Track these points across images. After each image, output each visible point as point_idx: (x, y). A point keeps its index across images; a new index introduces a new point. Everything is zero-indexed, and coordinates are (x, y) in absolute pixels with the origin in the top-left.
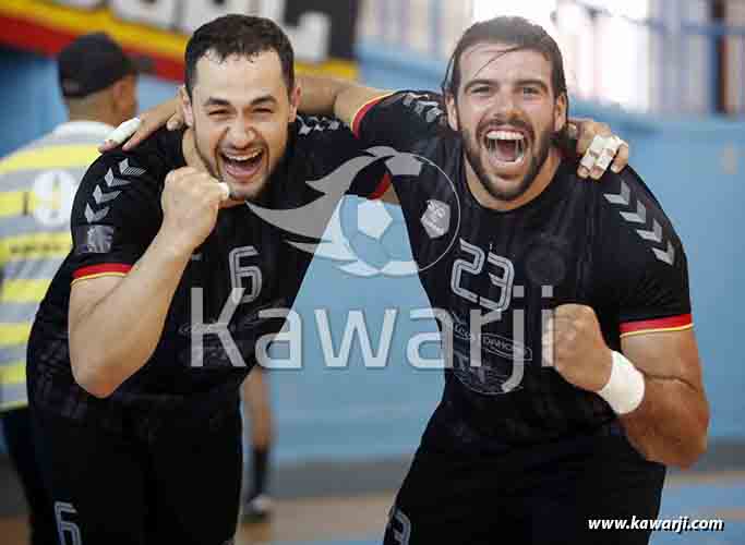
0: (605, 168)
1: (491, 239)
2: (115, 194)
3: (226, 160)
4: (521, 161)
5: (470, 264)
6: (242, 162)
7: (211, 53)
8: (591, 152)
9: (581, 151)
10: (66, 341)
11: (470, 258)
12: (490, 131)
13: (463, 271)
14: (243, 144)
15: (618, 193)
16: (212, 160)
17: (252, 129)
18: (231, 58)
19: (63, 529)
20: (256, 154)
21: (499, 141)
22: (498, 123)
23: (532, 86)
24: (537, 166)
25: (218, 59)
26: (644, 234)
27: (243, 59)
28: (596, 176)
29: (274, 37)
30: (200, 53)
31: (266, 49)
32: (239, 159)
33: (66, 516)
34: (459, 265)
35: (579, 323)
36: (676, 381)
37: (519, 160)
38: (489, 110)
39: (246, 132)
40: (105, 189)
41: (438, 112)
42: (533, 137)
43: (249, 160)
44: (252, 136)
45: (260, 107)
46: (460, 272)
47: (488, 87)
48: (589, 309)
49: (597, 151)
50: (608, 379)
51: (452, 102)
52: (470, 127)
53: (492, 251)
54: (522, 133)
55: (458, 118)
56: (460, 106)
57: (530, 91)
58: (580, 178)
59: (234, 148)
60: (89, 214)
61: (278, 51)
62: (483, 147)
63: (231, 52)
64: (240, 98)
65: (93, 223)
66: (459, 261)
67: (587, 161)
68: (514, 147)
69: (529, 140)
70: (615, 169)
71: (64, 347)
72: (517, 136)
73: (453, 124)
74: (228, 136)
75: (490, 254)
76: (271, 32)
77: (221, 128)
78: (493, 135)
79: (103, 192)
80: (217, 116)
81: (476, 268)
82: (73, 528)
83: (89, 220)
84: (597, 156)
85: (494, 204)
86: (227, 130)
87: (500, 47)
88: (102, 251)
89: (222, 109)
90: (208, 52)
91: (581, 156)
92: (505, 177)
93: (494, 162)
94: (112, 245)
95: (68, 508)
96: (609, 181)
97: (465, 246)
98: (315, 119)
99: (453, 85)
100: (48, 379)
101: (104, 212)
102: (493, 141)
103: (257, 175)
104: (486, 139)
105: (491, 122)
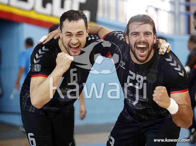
0: (165, 52)
1: (137, 71)
2: (41, 56)
3: (71, 47)
4: (145, 53)
5: (132, 77)
6: (75, 48)
7: (67, 20)
8: (161, 48)
9: (159, 48)
10: (29, 93)
11: (132, 75)
12: (137, 45)
13: (130, 79)
14: (75, 43)
15: (169, 58)
16: (67, 47)
17: (77, 39)
18: (72, 21)
19: (31, 140)
20: (78, 46)
21: (140, 47)
22: (140, 43)
23: (148, 33)
24: (149, 53)
25: (68, 22)
26: (176, 69)
27: (75, 22)
28: (163, 54)
29: (83, 16)
30: (64, 20)
31: (81, 19)
32: (74, 47)
33: (31, 137)
34: (129, 77)
35: (162, 91)
36: (185, 106)
37: (145, 52)
38: (137, 40)
39: (76, 40)
40: (39, 55)
41: (123, 38)
42: (149, 46)
43: (76, 47)
44: (77, 41)
45: (79, 34)
46: (129, 79)
47: (137, 34)
48: (164, 87)
49: (163, 48)
50: (169, 105)
51: (127, 36)
52: (133, 44)
53: (138, 74)
54: (146, 45)
55: (129, 41)
56: (129, 38)
57: (148, 34)
58: (159, 54)
59: (73, 44)
60: (35, 61)
61: (84, 19)
62: (136, 49)
63: (72, 20)
64: (74, 32)
65: (36, 64)
66: (129, 76)
67: (161, 50)
68: (144, 49)
69: (148, 47)
70: (168, 52)
71: (29, 95)
72: (145, 46)
73: (128, 42)
74: (71, 41)
75: (137, 75)
76: (82, 14)
77: (69, 39)
78: (138, 46)
79: (38, 55)
80: (68, 36)
81: (133, 78)
82: (33, 140)
83: (35, 63)
84: (163, 49)
85: (138, 63)
86: (71, 40)
87: (140, 23)
88: (38, 71)
89: (70, 34)
90: (66, 20)
91: (159, 49)
92: (141, 56)
93: (138, 53)
94: (41, 70)
95: (32, 134)
96: (166, 55)
97: (131, 72)
98: (93, 36)
99: (127, 33)
100: (25, 102)
101: (38, 61)
102: (139, 47)
103: (78, 51)
104: (137, 47)
105: (138, 43)
